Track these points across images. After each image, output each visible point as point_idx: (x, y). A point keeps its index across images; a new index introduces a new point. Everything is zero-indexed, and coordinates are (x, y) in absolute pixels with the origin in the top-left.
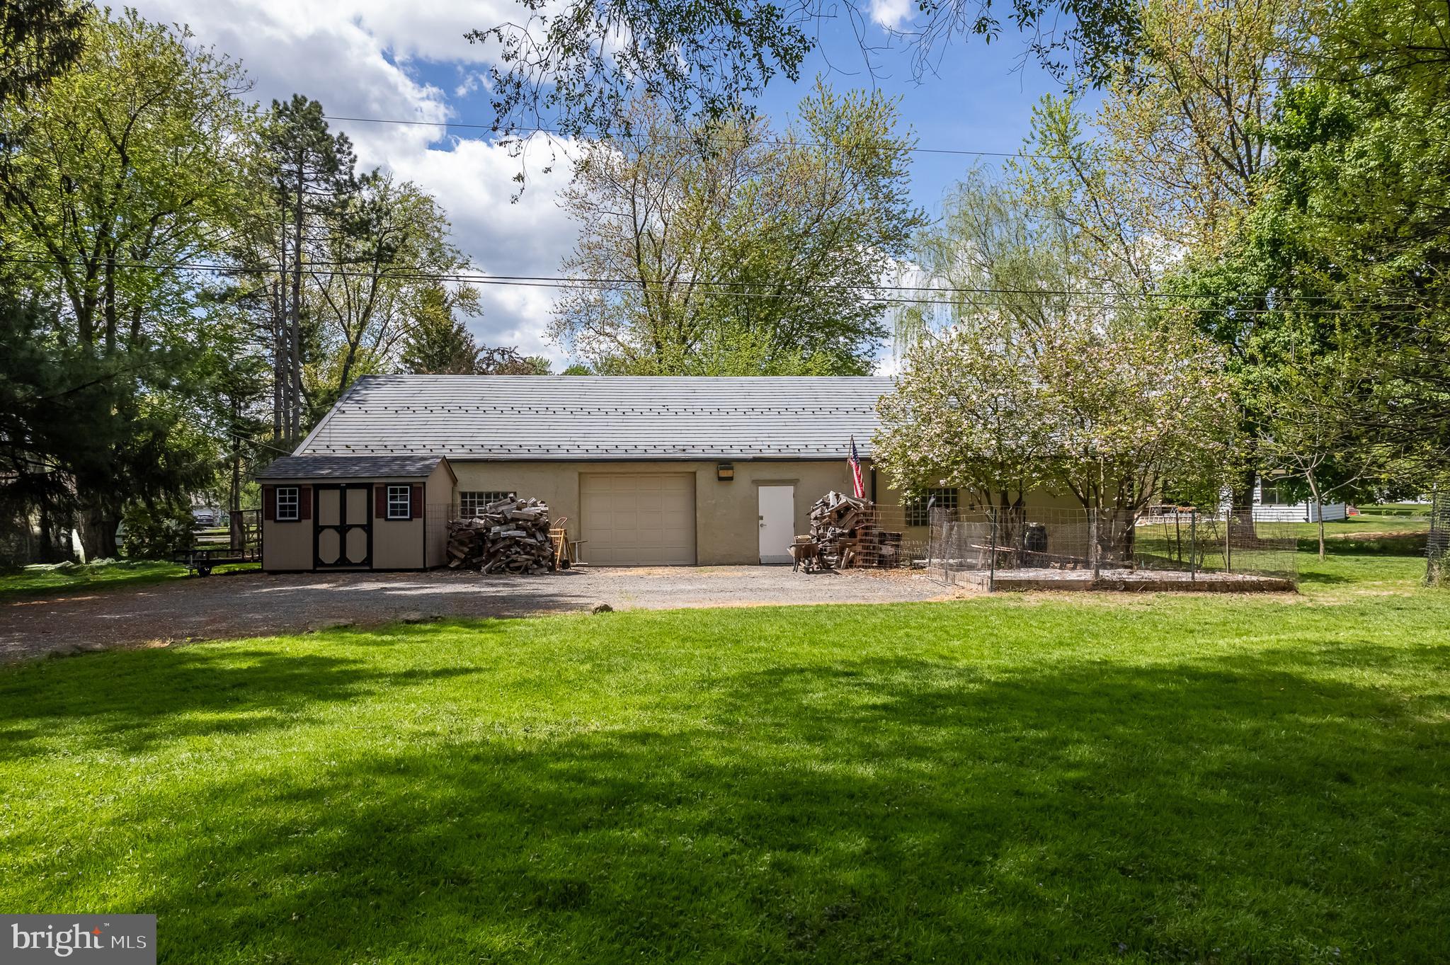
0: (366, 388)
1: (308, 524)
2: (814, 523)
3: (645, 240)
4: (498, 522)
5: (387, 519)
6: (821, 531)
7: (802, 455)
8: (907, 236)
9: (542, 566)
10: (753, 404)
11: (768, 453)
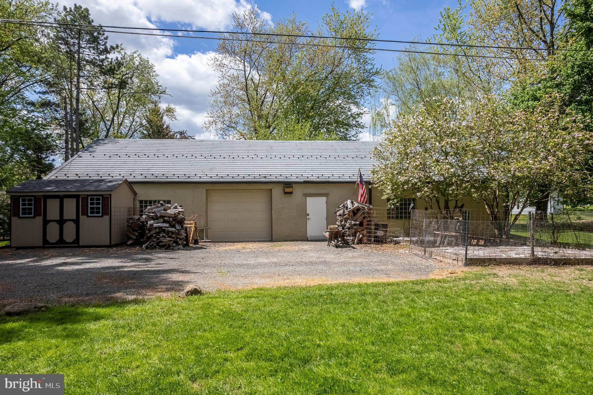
0: (97, 145)
1: (39, 220)
2: (339, 218)
3: (249, 82)
4: (153, 218)
5: (88, 216)
6: (343, 223)
7: (331, 180)
8: (373, 81)
9: (179, 244)
10: (303, 154)
11: (311, 179)
